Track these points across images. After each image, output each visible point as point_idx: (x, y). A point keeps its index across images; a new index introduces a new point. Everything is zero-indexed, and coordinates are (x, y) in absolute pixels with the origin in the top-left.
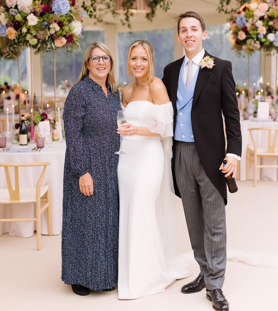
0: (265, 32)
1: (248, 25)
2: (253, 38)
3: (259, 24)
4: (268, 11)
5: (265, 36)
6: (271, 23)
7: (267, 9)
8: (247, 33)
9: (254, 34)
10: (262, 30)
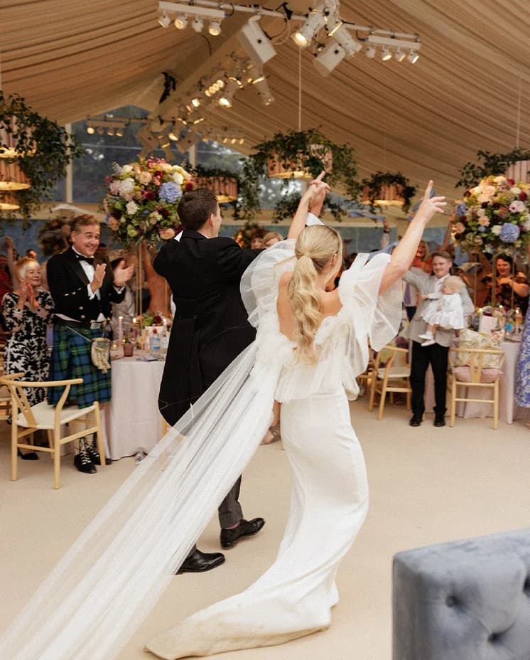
0: (487, 223)
1: (467, 214)
2: (473, 232)
3: (481, 212)
4: (496, 195)
5: (488, 229)
6: (496, 212)
7: (493, 193)
8: (466, 225)
9: (474, 226)
10: (484, 221)
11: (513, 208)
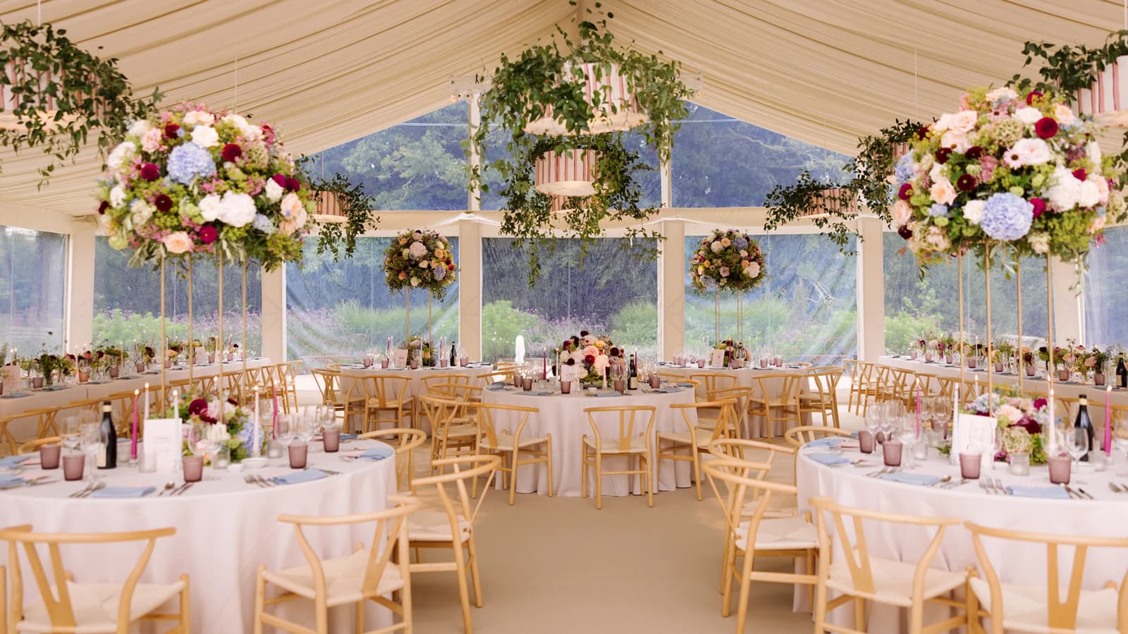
0: (950, 196)
4: (975, 130)
5: (955, 210)
10: (943, 192)
11: (1015, 158)
